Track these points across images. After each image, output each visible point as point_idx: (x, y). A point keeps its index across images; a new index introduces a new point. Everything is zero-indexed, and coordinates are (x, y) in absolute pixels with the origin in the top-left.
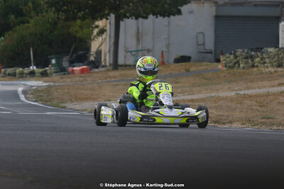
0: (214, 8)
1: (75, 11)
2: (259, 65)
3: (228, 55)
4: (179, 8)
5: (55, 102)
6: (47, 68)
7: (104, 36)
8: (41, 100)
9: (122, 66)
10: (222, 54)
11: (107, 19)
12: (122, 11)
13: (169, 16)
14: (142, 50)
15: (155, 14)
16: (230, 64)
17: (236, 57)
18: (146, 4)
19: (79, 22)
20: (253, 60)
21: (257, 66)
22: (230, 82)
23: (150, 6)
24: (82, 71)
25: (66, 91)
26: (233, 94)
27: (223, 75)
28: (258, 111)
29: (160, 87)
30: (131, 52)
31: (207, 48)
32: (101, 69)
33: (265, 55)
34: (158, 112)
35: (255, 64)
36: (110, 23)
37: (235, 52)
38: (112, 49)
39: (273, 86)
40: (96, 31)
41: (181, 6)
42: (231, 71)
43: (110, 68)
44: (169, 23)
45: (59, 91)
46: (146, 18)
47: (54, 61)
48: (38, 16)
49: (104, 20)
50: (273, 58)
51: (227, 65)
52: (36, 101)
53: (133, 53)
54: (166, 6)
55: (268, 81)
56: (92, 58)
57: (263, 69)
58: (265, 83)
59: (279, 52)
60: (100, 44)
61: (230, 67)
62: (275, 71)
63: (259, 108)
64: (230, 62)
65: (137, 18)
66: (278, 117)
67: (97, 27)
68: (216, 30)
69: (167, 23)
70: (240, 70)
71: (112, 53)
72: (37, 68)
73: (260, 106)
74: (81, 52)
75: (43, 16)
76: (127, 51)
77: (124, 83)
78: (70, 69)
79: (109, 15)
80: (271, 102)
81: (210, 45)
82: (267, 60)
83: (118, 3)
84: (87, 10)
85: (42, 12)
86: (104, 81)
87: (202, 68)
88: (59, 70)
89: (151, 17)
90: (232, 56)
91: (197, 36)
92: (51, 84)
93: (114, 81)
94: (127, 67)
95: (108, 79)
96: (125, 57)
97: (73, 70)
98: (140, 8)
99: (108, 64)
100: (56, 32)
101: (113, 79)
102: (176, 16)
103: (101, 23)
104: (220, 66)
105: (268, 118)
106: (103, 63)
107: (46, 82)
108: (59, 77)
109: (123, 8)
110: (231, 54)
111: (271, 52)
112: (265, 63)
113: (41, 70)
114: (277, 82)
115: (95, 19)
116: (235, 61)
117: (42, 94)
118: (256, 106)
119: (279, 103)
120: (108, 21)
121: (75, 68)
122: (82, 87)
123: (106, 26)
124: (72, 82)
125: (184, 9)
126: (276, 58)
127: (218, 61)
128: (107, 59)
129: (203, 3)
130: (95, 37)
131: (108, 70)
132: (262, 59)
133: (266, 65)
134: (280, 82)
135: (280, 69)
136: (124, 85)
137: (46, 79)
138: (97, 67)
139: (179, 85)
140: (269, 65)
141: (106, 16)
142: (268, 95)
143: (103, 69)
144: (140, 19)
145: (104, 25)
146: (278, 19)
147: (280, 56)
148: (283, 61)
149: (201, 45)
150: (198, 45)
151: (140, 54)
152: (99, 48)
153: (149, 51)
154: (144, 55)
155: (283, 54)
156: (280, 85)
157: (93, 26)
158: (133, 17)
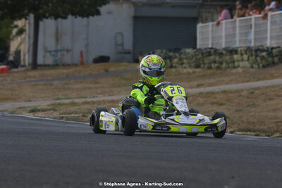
0: (133, 9)
2: (177, 65)
4: (98, 8)
7: (23, 36)
9: (41, 66)
10: (141, 55)
11: (26, 19)
12: (41, 11)
13: (88, 16)
14: (61, 50)
15: (75, 14)
18: (66, 4)
20: (171, 61)
21: (175, 67)
23: (69, 6)
24: (2, 71)
30: (50, 52)
31: (125, 48)
32: (20, 69)
33: (183, 56)
35: (174, 65)
36: (29, 23)
38: (31, 48)
39: (192, 87)
40: (15, 31)
41: (100, 6)
43: (29, 68)
44: (88, 23)
46: (65, 18)
49: (23, 20)
50: (192, 58)
53: (53, 53)
54: (85, 6)
56: (11, 58)
57: (181, 69)
59: (197, 53)
60: (19, 44)
62: (194, 72)
65: (56, 19)
67: (16, 26)
68: (134, 30)
69: (86, 24)
71: (31, 52)
76: (46, 51)
77: (44, 83)
79: (28, 14)
81: (129, 45)
82: (185, 61)
83: (37, 3)
84: (6, 11)
86: (24, 80)
87: (120, 68)
89: (70, 17)
91: (115, 37)
93: (33, 81)
94: (47, 67)
95: (28, 79)
96: (44, 57)
98: (59, 9)
99: (27, 64)
101: (32, 79)
102: (95, 16)
103: (20, 23)
104: (138, 67)
106: (22, 63)
109: (43, 8)
111: (188, 53)
112: (183, 64)
114: (195, 83)
115: (14, 18)
119: (198, 104)
120: (27, 21)
122: (1, 87)
123: (25, 26)
125: (103, 9)
126: (194, 59)
127: (137, 61)
128: (26, 58)
129: (122, 4)
130: (14, 36)
131: (27, 70)
132: (180, 60)
133: (184, 65)
134: (199, 83)
135: (198, 70)
136: (44, 85)
138: (17, 67)
139: (99, 85)
140: (187, 65)
141: (25, 16)
143: (22, 69)
144: (60, 20)
145: (23, 25)
146: (195, 20)
147: (198, 57)
148: (201, 62)
149: (120, 45)
150: (117, 45)
151: (59, 54)
152: (18, 47)
153: (68, 51)
154: (63, 55)
155: (200, 55)
156: (198, 86)
157: (12, 26)
158: (53, 17)
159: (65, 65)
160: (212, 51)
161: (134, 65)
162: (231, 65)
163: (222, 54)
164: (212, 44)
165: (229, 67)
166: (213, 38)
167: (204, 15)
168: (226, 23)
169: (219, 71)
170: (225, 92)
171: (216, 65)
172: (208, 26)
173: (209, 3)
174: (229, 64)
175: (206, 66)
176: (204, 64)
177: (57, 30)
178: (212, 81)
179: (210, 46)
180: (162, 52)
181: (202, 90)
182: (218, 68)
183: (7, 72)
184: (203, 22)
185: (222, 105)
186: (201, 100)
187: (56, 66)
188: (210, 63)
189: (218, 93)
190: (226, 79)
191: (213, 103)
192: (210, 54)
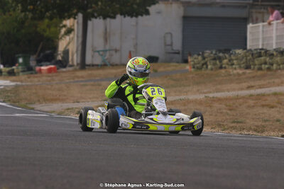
0: (182, 9)
1: (43, 10)
2: (227, 66)
3: (196, 56)
4: (148, 8)
5: (23, 103)
6: (14, 67)
7: (71, 35)
8: (9, 101)
9: (89, 65)
10: (190, 55)
11: (75, 18)
12: (89, 10)
13: (136, 16)
14: (110, 50)
15: (124, 14)
16: (198, 65)
17: (204, 58)
18: (114, 4)
19: (46, 21)
20: (221, 62)
21: (225, 68)
22: (198, 83)
23: (118, 6)
24: (50, 71)
25: (34, 91)
26: (202, 97)
27: (191, 76)
28: (228, 114)
29: (152, 92)
30: (98, 52)
31: (174, 48)
32: (68, 69)
33: (233, 57)
34: (152, 119)
35: (224, 66)
36: (78, 22)
37: (203, 53)
38: (80, 48)
39: (242, 89)
40: (63, 30)
41: (150, 6)
42: (199, 72)
43: (78, 68)
44: (137, 23)
45: (27, 91)
46: (114, 18)
47: (21, 60)
48: (5, 14)
49: (72, 20)
50: (241, 60)
51: (196, 66)
52: (4, 102)
53: (101, 53)
54: (135, 6)
55: (237, 83)
56: (59, 58)
57: (231, 70)
58: (234, 85)
59: (247, 54)
60: (67, 44)
61: (198, 68)
62: (244, 73)
63: (228, 112)
64: (199, 63)
65: (104, 18)
66: (248, 121)
67: (65, 26)
68: (184, 31)
69: (134, 24)
70: (208, 71)
71: (79, 52)
72: (4, 66)
73: (230, 110)
74: (48, 52)
75: (11, 15)
76: (94, 51)
77: (92, 83)
78: (37, 68)
79: (76, 14)
80: (240, 105)
81: (178, 45)
83: (86, 2)
84: (55, 11)
85: (9, 11)
86: (72, 80)
87: (170, 69)
88: (26, 69)
89: (119, 16)
90: (200, 58)
91: (164, 37)
92: (19, 83)
93: (82, 81)
94: (95, 67)
95: (76, 79)
96: (93, 57)
97: (40, 70)
98: (108, 8)
99: (75, 63)
100: (23, 31)
101: (81, 79)
102: (144, 16)
103: (68, 23)
104: (188, 67)
105: (238, 122)
106: (70, 63)
107: (13, 81)
108: (26, 76)
109: (91, 7)
110: (199, 55)
111: (239, 54)
112: (233, 64)
113: (8, 69)
114: (245, 85)
115: (64, 18)
116: (203, 62)
117: (9, 94)
118: (225, 109)
119: (249, 106)
120: (76, 21)
121: (43, 68)
122: (49, 87)
123: (73, 25)
124: (39, 81)
125: (152, 9)
126: (244, 60)
127: (186, 61)
128: (75, 58)
129: (171, 4)
130: (63, 36)
131: (76, 70)
132: (230, 61)
133: (234, 66)
134: (249, 85)
135: (248, 71)
136: (93, 85)
137: (14, 78)
138: (65, 67)
140: (237, 66)
141: (74, 16)
142: (237, 98)
143: (71, 69)
144: (108, 19)
145: (71, 24)
146: (245, 21)
147: (248, 58)
148: (251, 63)
149: (169, 45)
150: (166, 45)
151: (108, 54)
152: (66, 47)
153: (116, 51)
154: (111, 55)
155: (251, 56)
156: (249, 88)
157: (61, 25)
158: (101, 17)
159: (113, 65)
160: (263, 51)
161: (183, 65)
162: (281, 66)
163: (273, 55)
164: (263, 45)
165: (280, 69)
166: (264, 39)
167: (254, 16)
168: (277, 23)
169: (269, 73)
170: (275, 94)
171: (267, 66)
172: (259, 26)
173: (259, 3)
174: (279, 65)
175: (256, 67)
176: (255, 65)
177: (106, 29)
178: (262, 82)
179: (260, 47)
180: (212, 53)
181: (252, 92)
182: (269, 69)
183: (55, 72)
184: (253, 23)
185: (273, 107)
186: (251, 102)
187: (104, 66)
188: (261, 65)
189: (269, 95)
190: (277, 81)
191: (263, 106)
192: (260, 55)
